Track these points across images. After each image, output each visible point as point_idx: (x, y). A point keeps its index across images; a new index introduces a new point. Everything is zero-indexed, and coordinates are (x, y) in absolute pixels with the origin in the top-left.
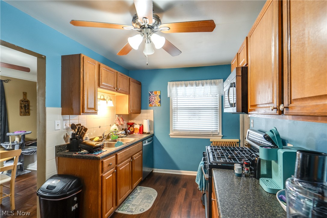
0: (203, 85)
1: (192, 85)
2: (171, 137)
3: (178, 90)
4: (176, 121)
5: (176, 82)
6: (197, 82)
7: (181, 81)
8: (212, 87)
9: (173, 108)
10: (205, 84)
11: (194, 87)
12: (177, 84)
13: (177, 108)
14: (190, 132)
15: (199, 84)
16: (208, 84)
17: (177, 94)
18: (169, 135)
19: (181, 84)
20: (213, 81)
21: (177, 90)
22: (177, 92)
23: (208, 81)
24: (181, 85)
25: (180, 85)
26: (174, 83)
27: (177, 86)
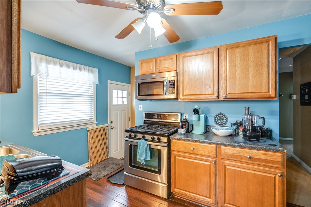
0: (80, 70)
1: (68, 67)
2: (35, 135)
3: (49, 69)
4: (46, 111)
5: (47, 57)
6: (75, 65)
7: (55, 58)
8: (89, 74)
9: (38, 93)
10: (83, 70)
11: (71, 70)
12: (48, 60)
13: (47, 93)
14: (66, 124)
15: (76, 67)
16: (86, 70)
17: (48, 73)
18: (32, 133)
19: (54, 62)
20: (90, 68)
21: (47, 67)
22: (48, 70)
23: (86, 67)
24: (55, 64)
25: (52, 63)
26: (44, 57)
27: (48, 62)
